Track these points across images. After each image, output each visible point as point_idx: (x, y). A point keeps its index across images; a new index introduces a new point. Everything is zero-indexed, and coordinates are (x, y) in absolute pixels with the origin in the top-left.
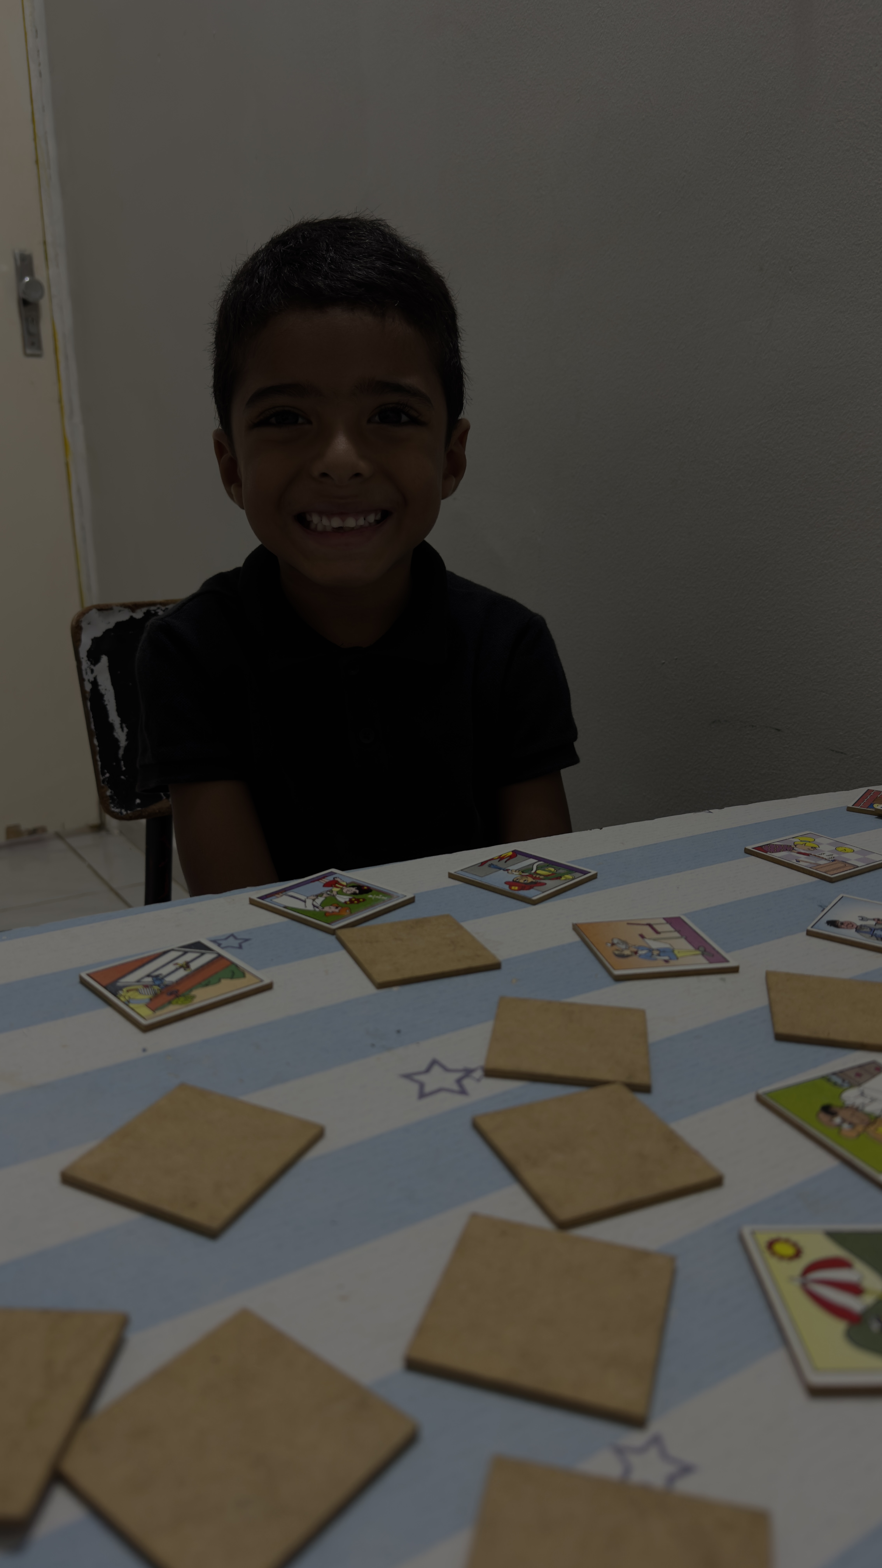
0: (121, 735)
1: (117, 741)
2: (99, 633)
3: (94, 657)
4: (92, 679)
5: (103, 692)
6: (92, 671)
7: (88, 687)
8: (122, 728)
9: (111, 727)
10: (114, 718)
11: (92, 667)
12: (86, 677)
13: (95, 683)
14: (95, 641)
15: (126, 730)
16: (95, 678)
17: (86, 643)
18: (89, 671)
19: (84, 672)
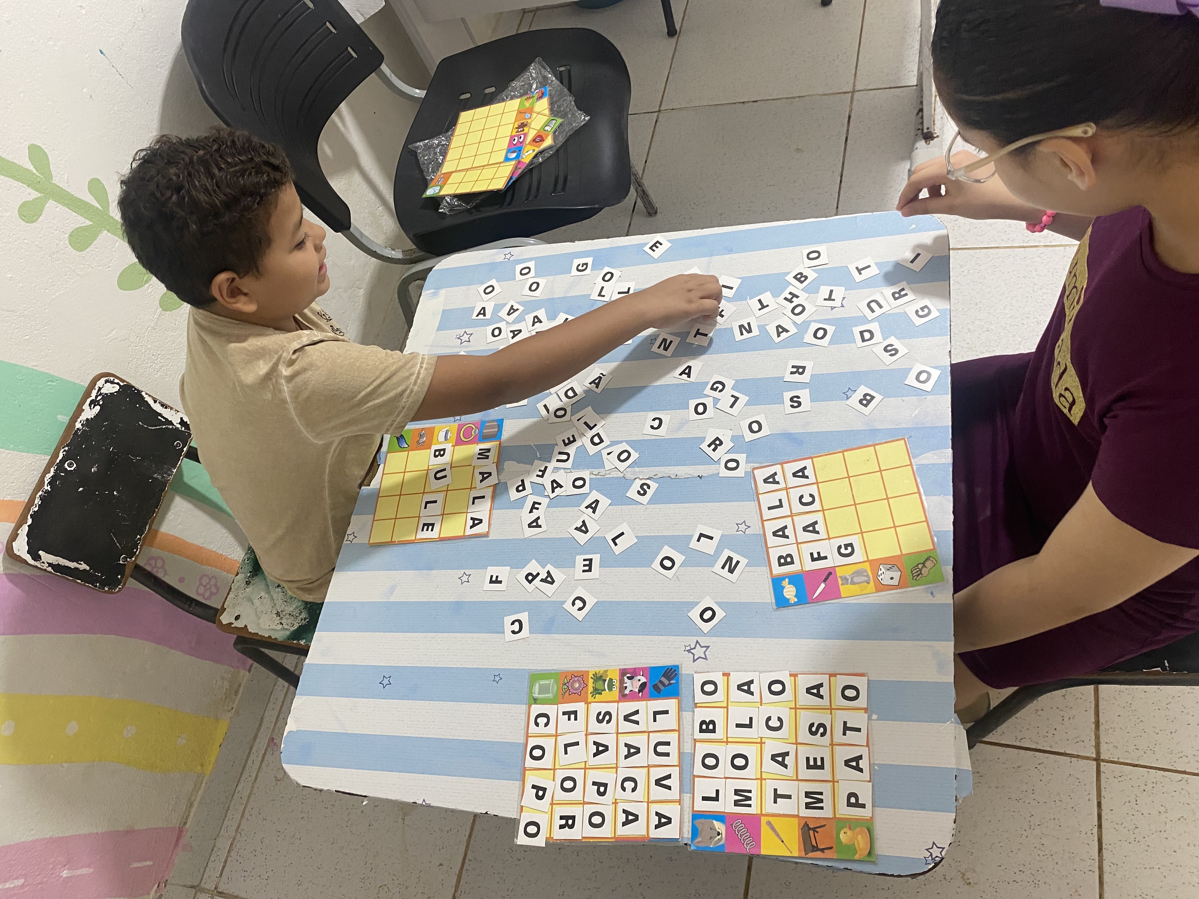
0: (84, 566)
1: (85, 570)
2: (26, 547)
3: (36, 558)
4: (47, 565)
5: (57, 563)
6: (43, 562)
7: (50, 569)
8: (80, 564)
9: (76, 569)
10: (73, 565)
11: (41, 561)
12: (45, 568)
13: (50, 565)
14: (29, 552)
15: (82, 563)
16: (48, 563)
17: (28, 558)
18: (42, 564)
19: (42, 567)
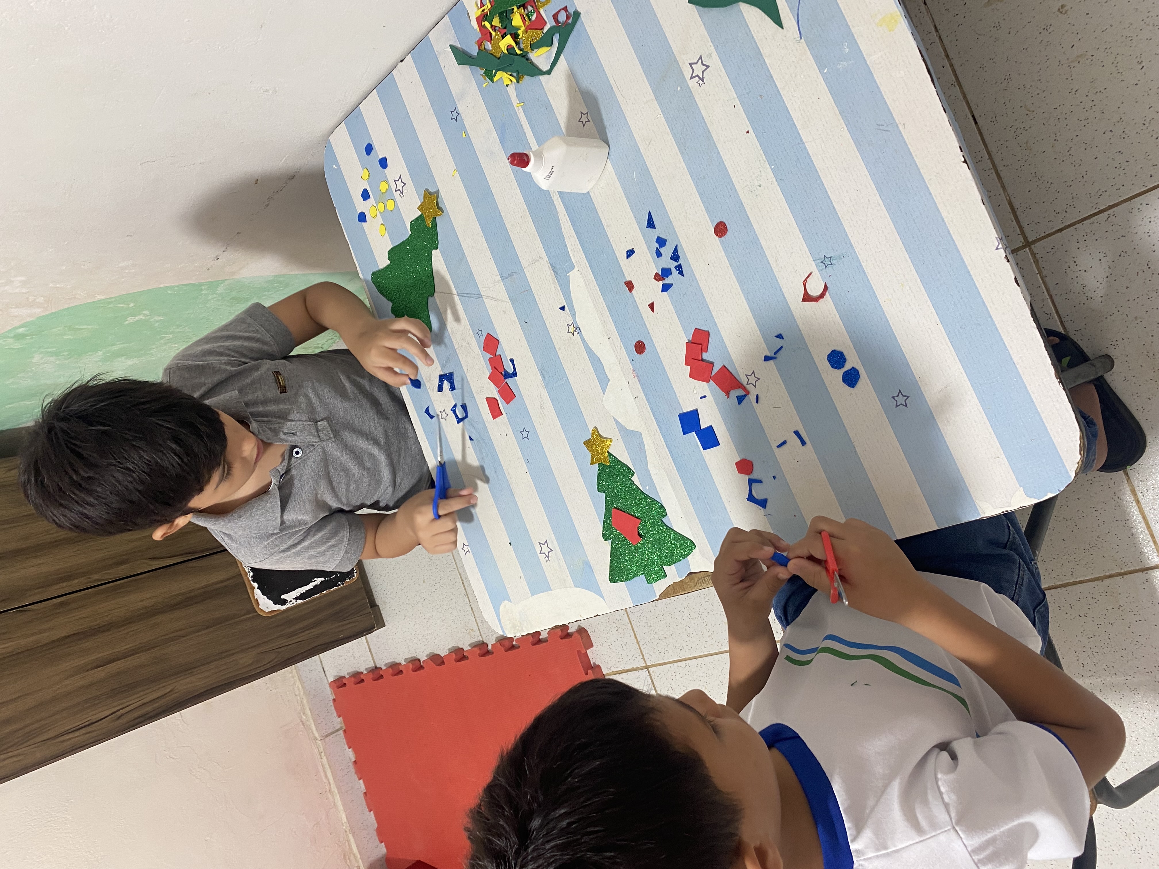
0: (318, 581)
1: (321, 582)
2: (271, 602)
4: (295, 600)
5: (299, 594)
7: (299, 601)
8: (315, 581)
9: (316, 586)
10: (311, 586)
13: (296, 599)
14: (275, 603)
15: (315, 579)
17: (278, 607)
19: (293, 605)
